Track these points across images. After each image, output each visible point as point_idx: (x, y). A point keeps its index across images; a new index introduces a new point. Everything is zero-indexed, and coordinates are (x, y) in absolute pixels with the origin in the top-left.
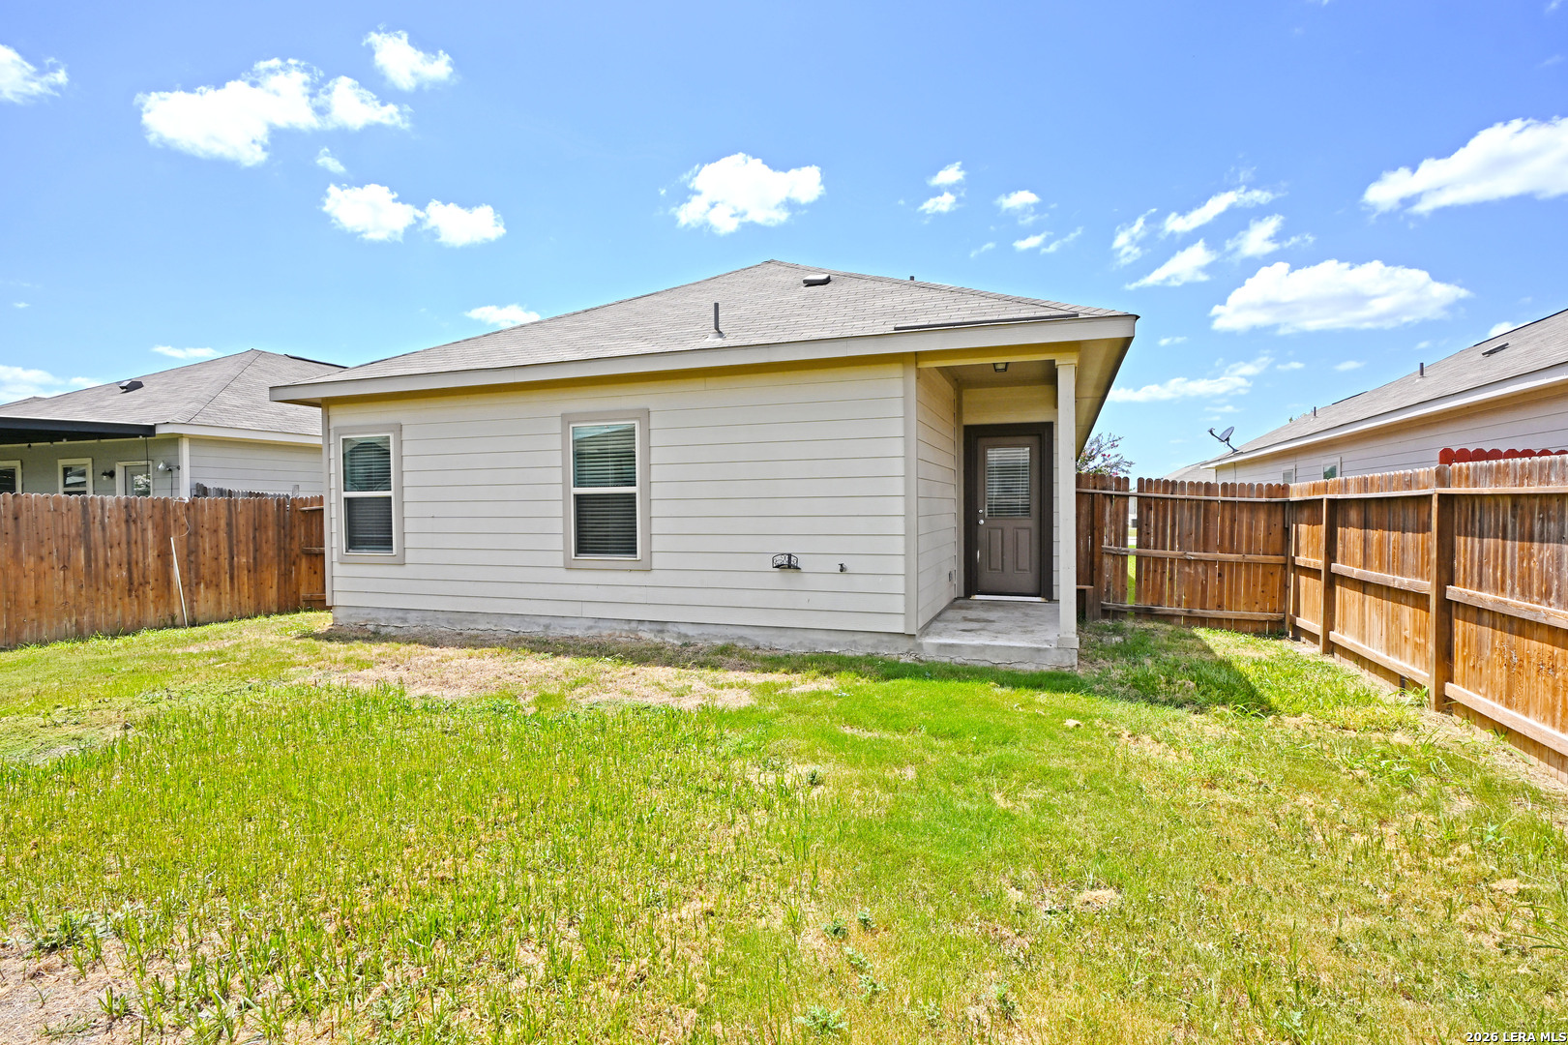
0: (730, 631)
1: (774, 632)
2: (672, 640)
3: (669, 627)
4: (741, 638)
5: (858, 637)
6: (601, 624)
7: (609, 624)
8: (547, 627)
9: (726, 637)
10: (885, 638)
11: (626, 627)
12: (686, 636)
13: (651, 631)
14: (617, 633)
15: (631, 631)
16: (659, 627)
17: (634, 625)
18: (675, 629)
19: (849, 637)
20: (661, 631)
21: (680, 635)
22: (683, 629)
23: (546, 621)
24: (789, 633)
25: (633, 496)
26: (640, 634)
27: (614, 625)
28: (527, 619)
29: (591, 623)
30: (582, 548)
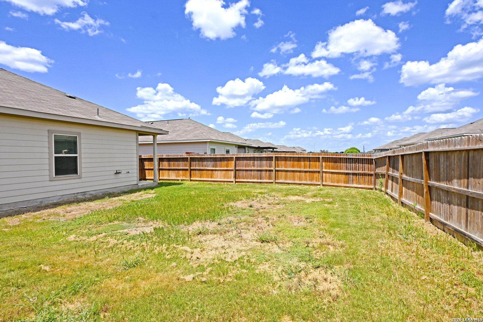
0: (103, 191)
1: (113, 189)
2: (87, 196)
3: (87, 193)
4: (106, 192)
5: (129, 186)
6: (64, 197)
7: (67, 196)
8: (41, 202)
9: (102, 192)
10: (134, 185)
11: (73, 196)
12: (92, 194)
13: (81, 195)
14: (70, 198)
15: (75, 196)
16: (84, 194)
17: (75, 195)
18: (89, 193)
19: (128, 187)
20: (84, 195)
21: (90, 194)
22: (91, 193)
23: (41, 200)
24: (116, 188)
25: (76, 157)
26: (78, 197)
27: (69, 196)
28: (31, 201)
29: (60, 197)
30: (57, 173)
